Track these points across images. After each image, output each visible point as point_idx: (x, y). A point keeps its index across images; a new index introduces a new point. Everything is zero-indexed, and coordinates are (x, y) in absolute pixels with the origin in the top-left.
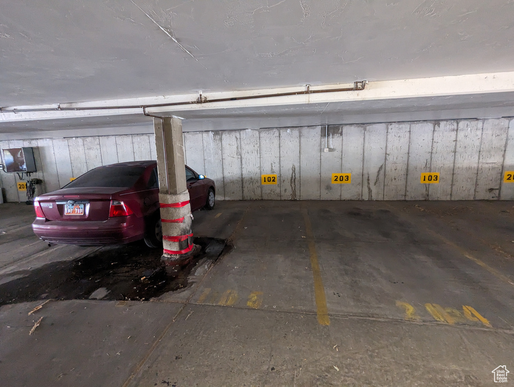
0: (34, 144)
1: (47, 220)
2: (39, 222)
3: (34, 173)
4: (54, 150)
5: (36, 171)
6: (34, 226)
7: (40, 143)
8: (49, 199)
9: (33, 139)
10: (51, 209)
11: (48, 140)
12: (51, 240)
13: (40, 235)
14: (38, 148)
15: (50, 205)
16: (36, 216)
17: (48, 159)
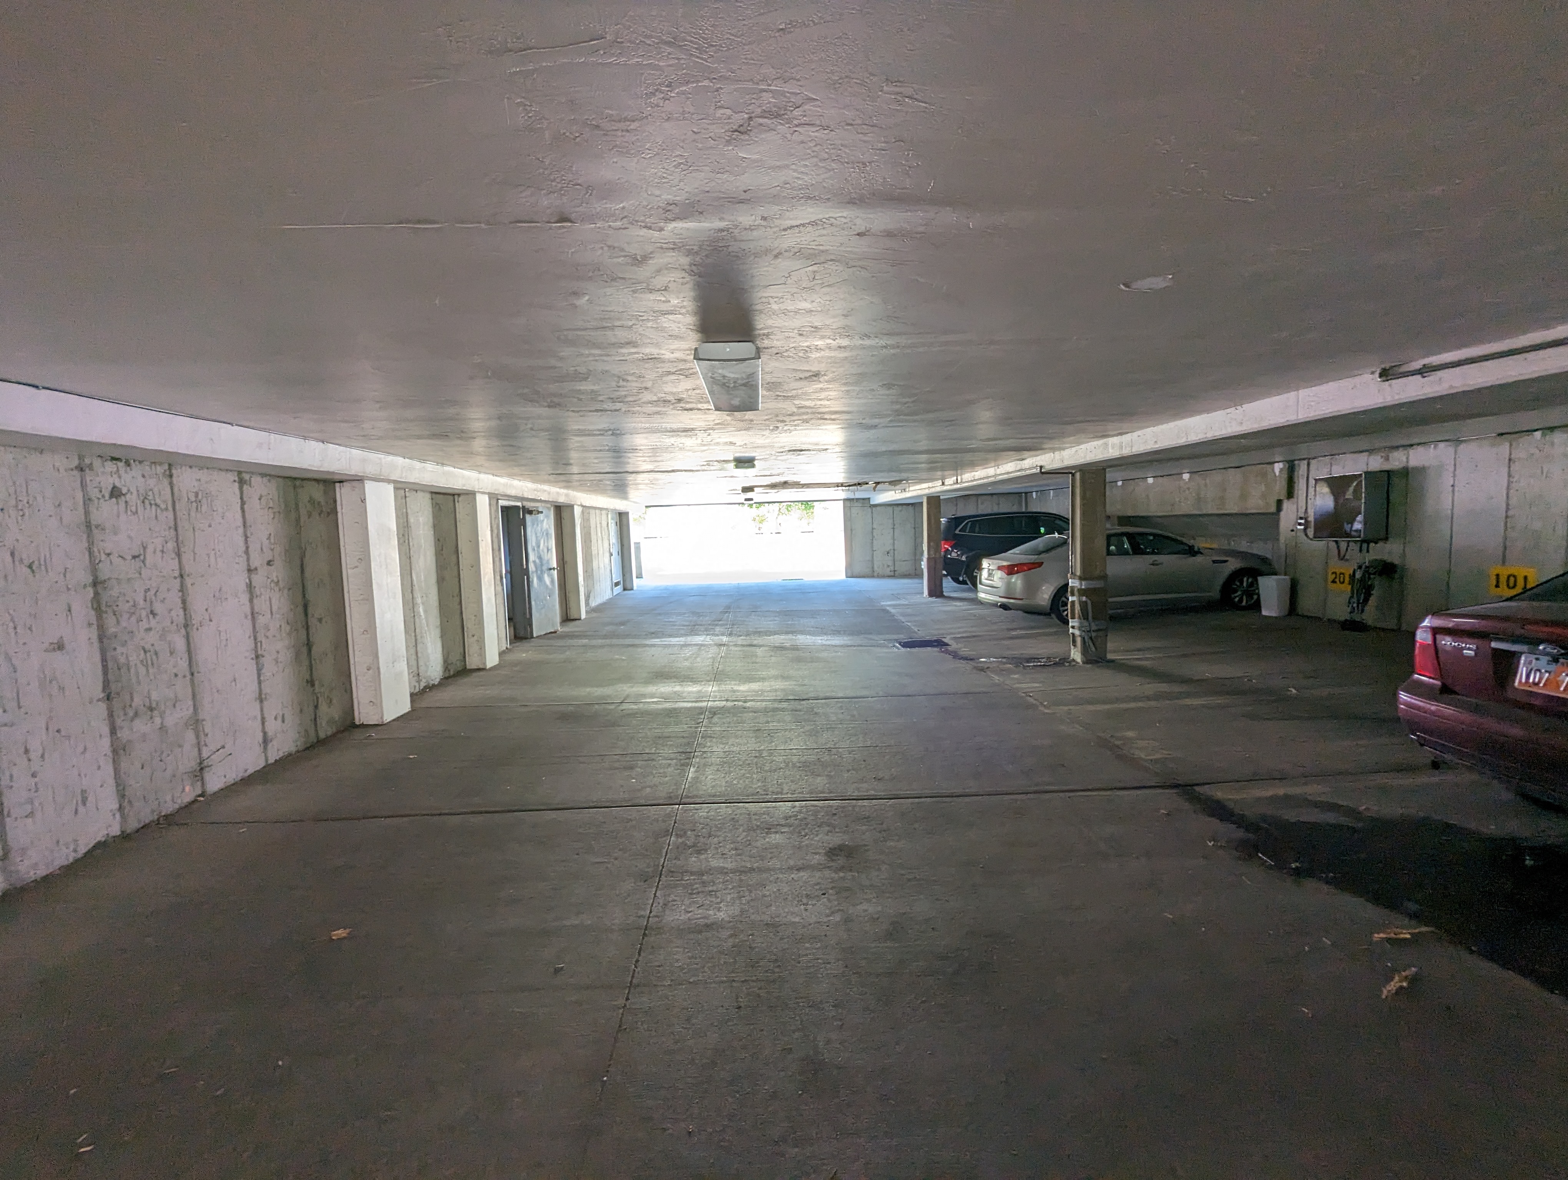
0: (1397, 460)
1: (1446, 690)
2: (1417, 689)
3: (1380, 544)
4: (1454, 476)
5: (1386, 539)
6: (1403, 696)
7: (1417, 458)
8: (1450, 625)
9: (1397, 448)
10: (1469, 658)
11: (1442, 445)
12: (1444, 749)
13: (1414, 725)
14: (1405, 472)
15: (1469, 650)
16: (1413, 672)
17: (1430, 505)
